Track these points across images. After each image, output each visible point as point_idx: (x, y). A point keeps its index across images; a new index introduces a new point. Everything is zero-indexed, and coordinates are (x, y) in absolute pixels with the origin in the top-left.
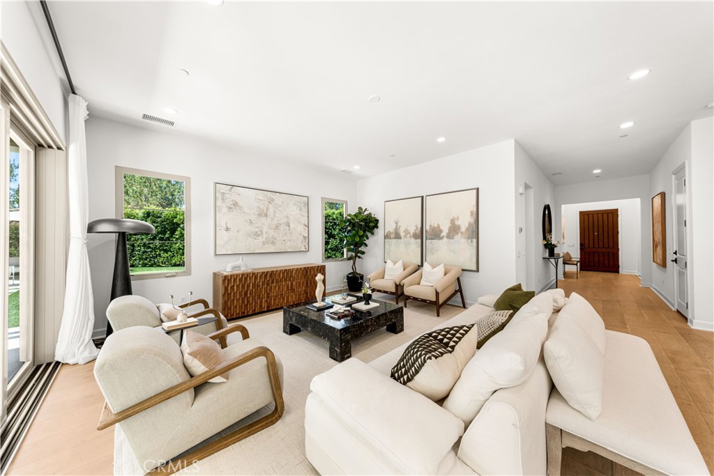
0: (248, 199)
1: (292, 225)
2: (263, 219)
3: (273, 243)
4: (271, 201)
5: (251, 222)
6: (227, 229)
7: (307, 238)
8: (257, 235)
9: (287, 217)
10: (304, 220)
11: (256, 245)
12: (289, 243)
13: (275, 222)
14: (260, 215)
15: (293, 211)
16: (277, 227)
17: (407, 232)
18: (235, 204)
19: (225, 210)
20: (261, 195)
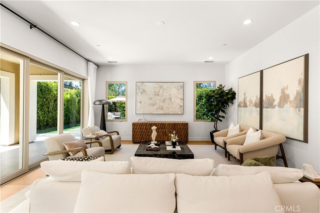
0: (150, 88)
1: (173, 100)
2: (157, 97)
3: (162, 109)
4: (161, 87)
5: (151, 99)
6: (141, 102)
7: (183, 107)
8: (154, 105)
9: (170, 95)
10: (181, 96)
11: (153, 110)
12: (171, 109)
13: (163, 98)
14: (155, 95)
15: (174, 92)
16: (164, 101)
17: (251, 101)
18: (144, 91)
19: (139, 94)
20: (156, 85)
